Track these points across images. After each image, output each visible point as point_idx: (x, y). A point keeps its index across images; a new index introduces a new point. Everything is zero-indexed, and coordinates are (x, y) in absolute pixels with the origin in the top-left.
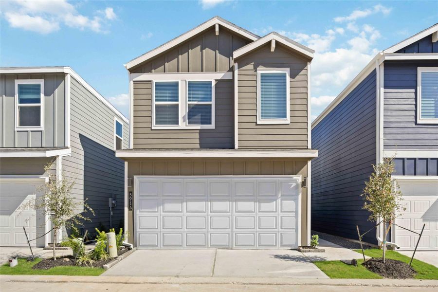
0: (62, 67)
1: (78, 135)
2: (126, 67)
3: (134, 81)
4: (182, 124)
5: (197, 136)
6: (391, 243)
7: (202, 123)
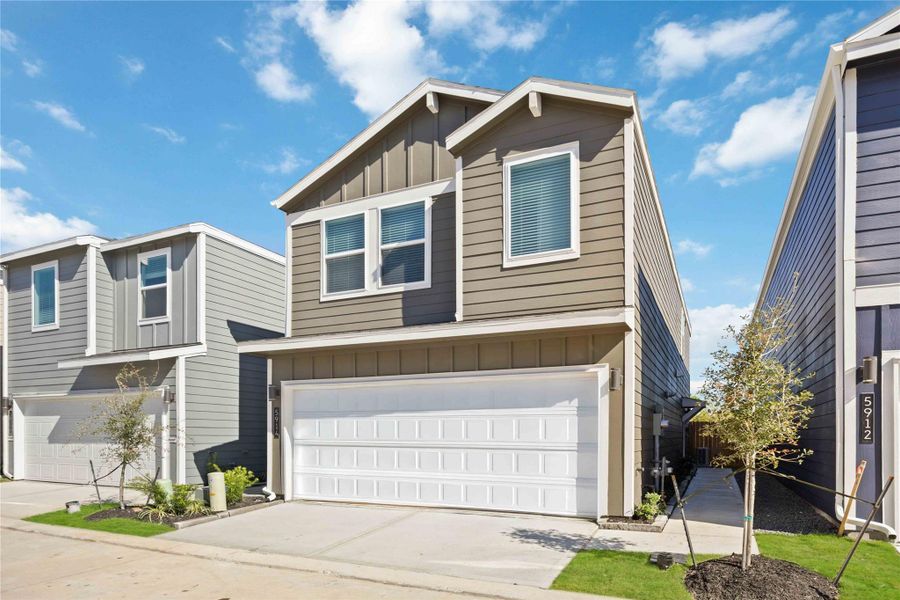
0: (188, 224)
1: (226, 323)
2: (275, 206)
3: (293, 227)
4: (372, 286)
5: (399, 304)
6: (883, 525)
7: (408, 280)
